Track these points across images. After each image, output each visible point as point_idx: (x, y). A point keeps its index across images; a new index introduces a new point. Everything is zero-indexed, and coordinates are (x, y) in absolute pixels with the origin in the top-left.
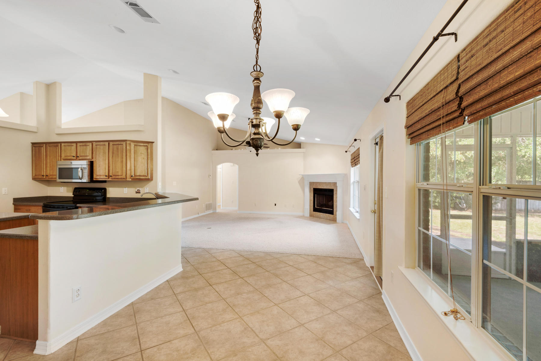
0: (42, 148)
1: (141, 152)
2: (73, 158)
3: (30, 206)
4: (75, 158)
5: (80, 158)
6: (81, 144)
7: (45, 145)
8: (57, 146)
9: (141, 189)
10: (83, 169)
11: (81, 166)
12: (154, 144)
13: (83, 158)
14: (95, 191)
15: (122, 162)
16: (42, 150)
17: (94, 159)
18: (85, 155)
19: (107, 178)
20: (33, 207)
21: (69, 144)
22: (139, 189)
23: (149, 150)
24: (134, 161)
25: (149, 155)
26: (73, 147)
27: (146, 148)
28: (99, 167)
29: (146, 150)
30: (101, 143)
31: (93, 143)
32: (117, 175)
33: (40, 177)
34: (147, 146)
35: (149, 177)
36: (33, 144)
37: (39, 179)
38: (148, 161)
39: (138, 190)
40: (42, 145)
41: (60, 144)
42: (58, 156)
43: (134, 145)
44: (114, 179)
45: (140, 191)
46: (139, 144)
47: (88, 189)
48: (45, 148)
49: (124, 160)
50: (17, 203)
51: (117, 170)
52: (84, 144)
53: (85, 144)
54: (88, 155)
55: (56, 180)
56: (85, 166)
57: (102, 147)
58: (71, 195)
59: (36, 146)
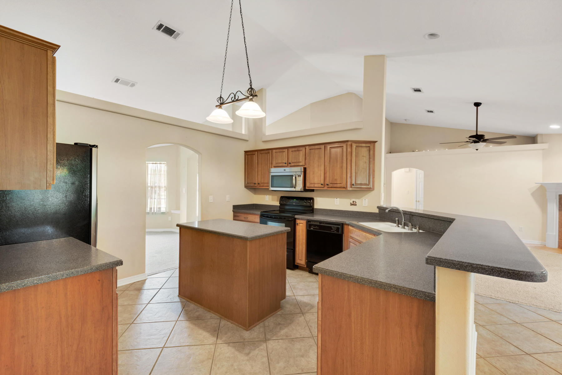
0: (254, 156)
1: (363, 155)
2: (285, 165)
3: (247, 214)
4: (286, 165)
5: (292, 165)
6: (293, 149)
7: (256, 152)
8: (269, 153)
9: (357, 201)
10: (297, 176)
11: (295, 173)
12: (376, 144)
13: (295, 164)
14: (304, 200)
15: (342, 167)
16: (254, 158)
17: (307, 165)
18: (298, 161)
19: (323, 186)
20: (250, 215)
21: (281, 150)
22: (354, 200)
23: (372, 152)
24: (356, 165)
25: (371, 158)
26: (284, 153)
27: (368, 149)
28: (313, 174)
29: (368, 152)
30: (317, 147)
31: (306, 147)
32: (335, 183)
33: (252, 185)
34: (369, 147)
35: (371, 186)
36: (246, 152)
37: (251, 187)
38: (370, 166)
39: (353, 202)
40: (254, 153)
41: (271, 151)
42: (270, 164)
43: (356, 146)
44: (331, 188)
45: (356, 202)
46: (361, 145)
47: (296, 199)
48: (256, 156)
49: (345, 165)
50: (236, 210)
51: (335, 178)
52: (296, 149)
53: (298, 149)
54: (300, 161)
55: (268, 188)
56: (299, 173)
57: (317, 151)
58: (277, 204)
59: (249, 154)
